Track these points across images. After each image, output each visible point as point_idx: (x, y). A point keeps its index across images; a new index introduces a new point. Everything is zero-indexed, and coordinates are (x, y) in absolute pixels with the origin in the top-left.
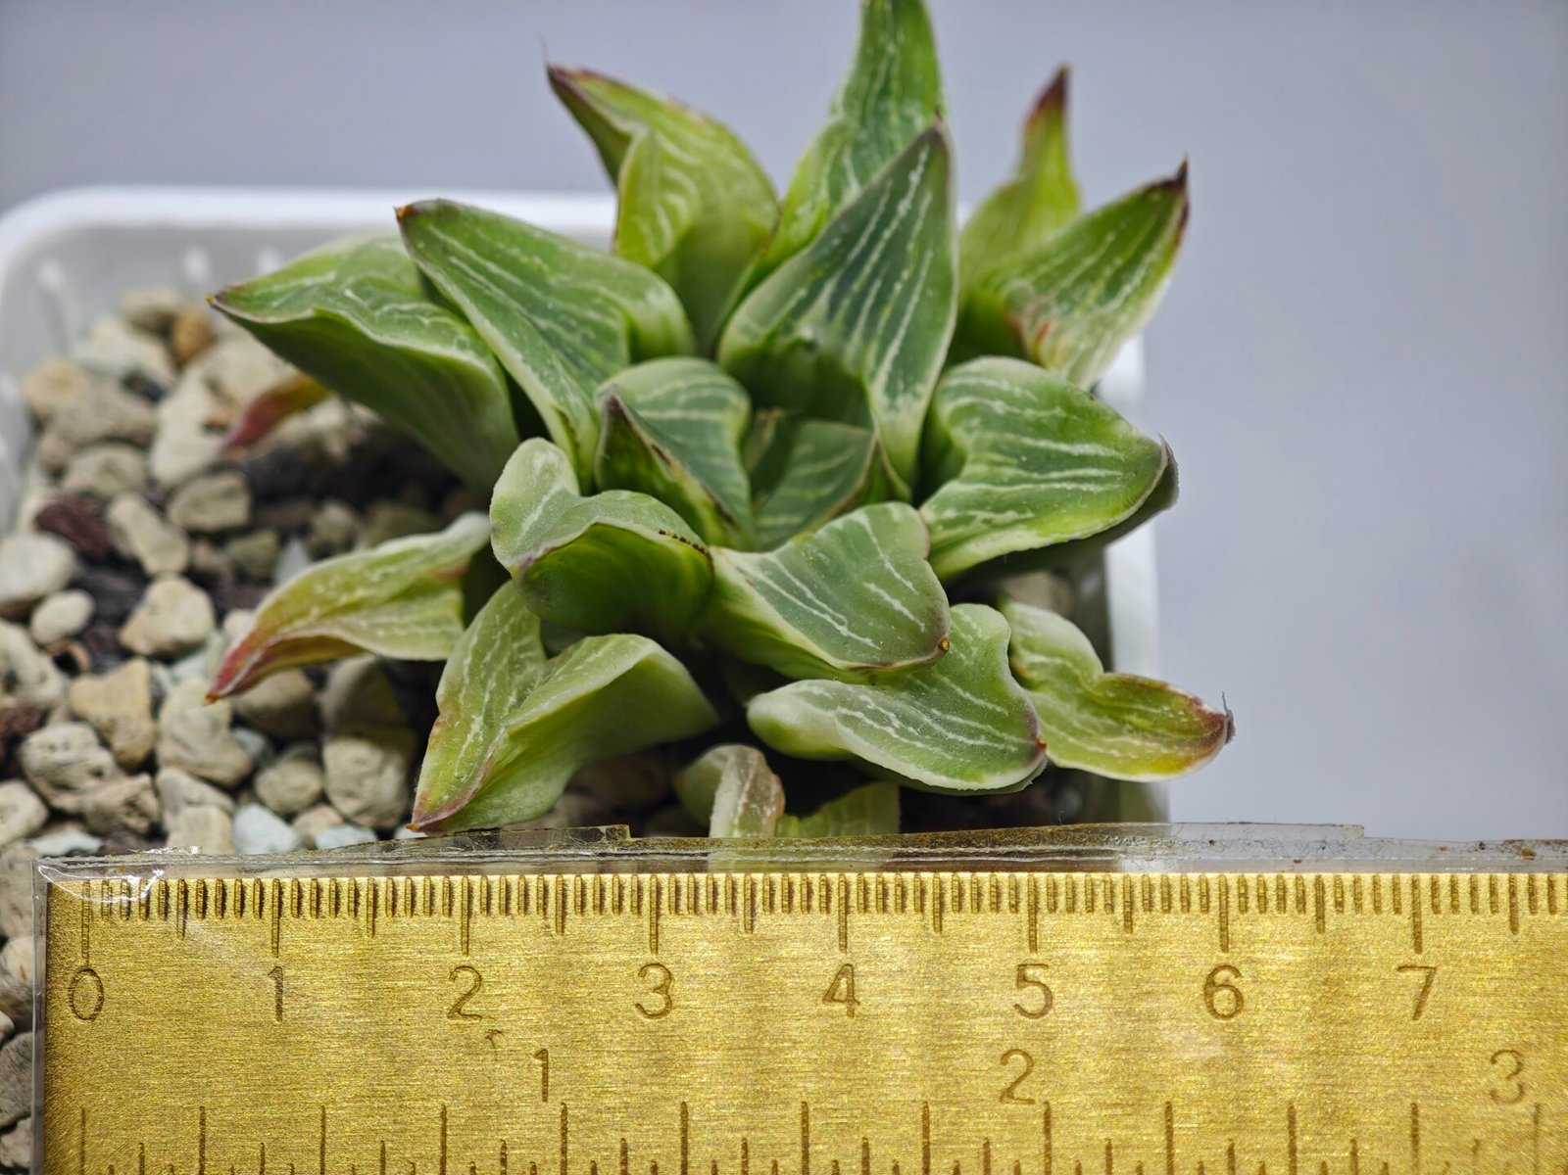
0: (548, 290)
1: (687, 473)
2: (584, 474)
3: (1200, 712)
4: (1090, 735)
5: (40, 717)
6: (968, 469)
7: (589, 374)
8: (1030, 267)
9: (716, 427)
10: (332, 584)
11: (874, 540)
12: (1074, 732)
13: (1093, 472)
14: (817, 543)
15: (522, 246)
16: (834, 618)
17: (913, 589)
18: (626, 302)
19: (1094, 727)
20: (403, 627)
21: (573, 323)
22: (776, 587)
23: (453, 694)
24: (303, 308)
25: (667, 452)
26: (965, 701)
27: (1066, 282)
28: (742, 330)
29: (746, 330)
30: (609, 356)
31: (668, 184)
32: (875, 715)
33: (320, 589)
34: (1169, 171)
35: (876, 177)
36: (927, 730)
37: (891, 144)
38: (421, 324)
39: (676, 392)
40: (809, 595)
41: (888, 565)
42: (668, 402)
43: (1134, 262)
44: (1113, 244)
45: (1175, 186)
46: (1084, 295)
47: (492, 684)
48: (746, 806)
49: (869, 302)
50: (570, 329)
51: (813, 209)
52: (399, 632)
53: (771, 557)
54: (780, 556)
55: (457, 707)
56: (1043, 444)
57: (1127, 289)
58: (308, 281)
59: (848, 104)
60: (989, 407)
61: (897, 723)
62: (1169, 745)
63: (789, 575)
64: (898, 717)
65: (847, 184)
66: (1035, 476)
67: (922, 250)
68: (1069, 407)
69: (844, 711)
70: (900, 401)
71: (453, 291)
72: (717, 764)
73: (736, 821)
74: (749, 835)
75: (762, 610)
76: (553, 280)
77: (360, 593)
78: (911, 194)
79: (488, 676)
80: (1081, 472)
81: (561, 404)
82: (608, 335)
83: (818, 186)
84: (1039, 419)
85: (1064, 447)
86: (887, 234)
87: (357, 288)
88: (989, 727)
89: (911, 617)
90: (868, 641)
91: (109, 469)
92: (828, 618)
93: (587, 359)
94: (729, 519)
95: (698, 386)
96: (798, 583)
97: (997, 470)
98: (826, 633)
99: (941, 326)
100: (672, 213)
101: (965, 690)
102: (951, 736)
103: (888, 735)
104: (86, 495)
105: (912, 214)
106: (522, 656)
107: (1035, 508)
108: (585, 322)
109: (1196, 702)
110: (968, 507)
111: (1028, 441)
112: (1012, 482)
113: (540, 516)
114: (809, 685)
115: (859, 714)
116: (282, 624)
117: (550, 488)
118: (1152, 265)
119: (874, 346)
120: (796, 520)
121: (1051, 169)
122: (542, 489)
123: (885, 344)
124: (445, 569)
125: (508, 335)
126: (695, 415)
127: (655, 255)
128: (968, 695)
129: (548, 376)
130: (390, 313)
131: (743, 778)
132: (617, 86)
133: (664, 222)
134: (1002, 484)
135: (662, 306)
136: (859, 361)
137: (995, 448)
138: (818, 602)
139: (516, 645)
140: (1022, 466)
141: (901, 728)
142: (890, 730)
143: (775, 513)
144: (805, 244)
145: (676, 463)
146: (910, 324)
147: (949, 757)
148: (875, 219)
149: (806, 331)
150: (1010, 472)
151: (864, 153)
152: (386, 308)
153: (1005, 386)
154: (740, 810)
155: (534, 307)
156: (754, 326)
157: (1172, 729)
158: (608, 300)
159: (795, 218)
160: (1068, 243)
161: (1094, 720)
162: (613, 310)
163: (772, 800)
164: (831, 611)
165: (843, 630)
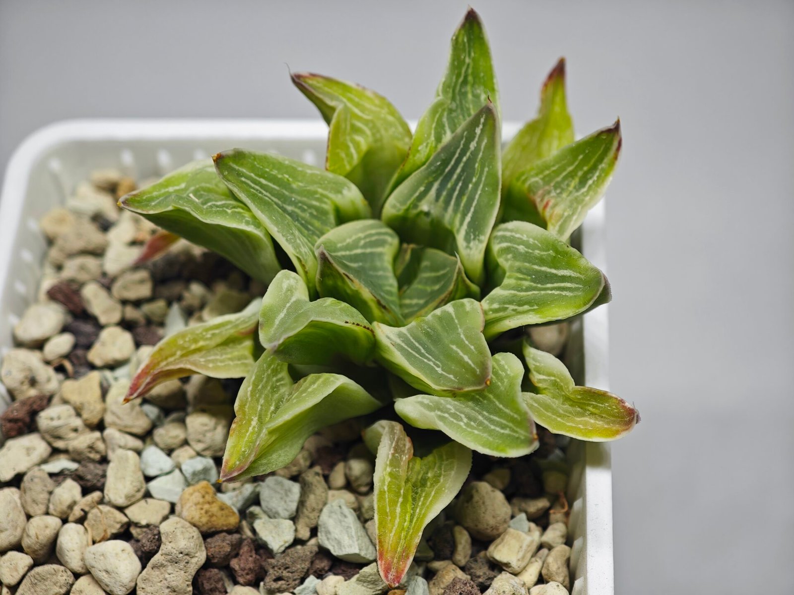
0: (292, 191)
1: (363, 286)
2: (311, 285)
3: (624, 407)
4: (568, 416)
5: (47, 400)
6: (506, 281)
7: (314, 233)
8: (541, 171)
9: (380, 255)
10: (187, 339)
11: (456, 321)
12: (560, 416)
13: (568, 285)
14: (427, 323)
15: (279, 170)
16: (434, 364)
17: (474, 350)
18: (332, 196)
19: (570, 413)
20: (222, 361)
21: (305, 207)
22: (406, 347)
23: (242, 406)
24: (168, 206)
25: (351, 276)
26: (500, 409)
27: (559, 179)
28: (392, 206)
29: (394, 207)
30: (325, 223)
31: (355, 130)
32: (454, 415)
33: (181, 342)
34: (610, 124)
35: (459, 130)
36: (481, 424)
37: (468, 109)
38: (226, 212)
39: (360, 239)
40: (423, 351)
41: (462, 336)
42: (355, 245)
43: (594, 168)
44: (582, 160)
45: (615, 130)
46: (568, 185)
47: (262, 401)
48: (393, 455)
49: (456, 193)
50: (304, 210)
51: (427, 146)
52: (219, 364)
53: (403, 330)
54: (408, 330)
55: (244, 413)
56: (544, 269)
57: (590, 182)
58: (171, 189)
59: (445, 91)
60: (517, 249)
61: (465, 420)
62: (608, 423)
63: (412, 340)
64: (466, 417)
65: (445, 133)
66: (539, 285)
67: (482, 166)
68: (557, 251)
69: (439, 413)
70: (472, 244)
71: (242, 196)
72: (380, 429)
73: (388, 463)
74: (394, 470)
75: (399, 358)
76: (294, 186)
77: (201, 343)
78: (476, 139)
79: (260, 397)
80: (562, 285)
81: (297, 253)
82: (324, 213)
83: (430, 134)
84: (542, 255)
85: (554, 271)
86: (465, 159)
87: (196, 193)
88: (511, 425)
89: (473, 365)
90: (451, 376)
91: (82, 268)
92: (431, 363)
93: (312, 225)
94: (384, 307)
95: (371, 235)
96: (417, 345)
97: (519, 282)
98: (431, 371)
99: (493, 205)
100: (357, 145)
101: (501, 402)
102: (493, 427)
103: (461, 426)
104: (72, 281)
105: (477, 149)
106: (278, 384)
107: (538, 304)
108: (311, 207)
109: (622, 401)
110: (504, 303)
111: (536, 267)
112: (528, 289)
113: (285, 315)
114: (423, 398)
115: (446, 415)
116: (162, 361)
117: (290, 299)
118: (603, 170)
119: (459, 216)
120: (422, 302)
121: (557, 109)
122: (287, 299)
123: (464, 216)
124: (243, 331)
125: (270, 218)
126: (368, 250)
127: (348, 168)
128: (501, 406)
129: (290, 239)
130: (211, 207)
131: (392, 440)
132: (328, 80)
133: (353, 150)
134: (522, 290)
135: (352, 196)
136: (452, 223)
137: (519, 270)
138: (427, 355)
139: (275, 379)
140: (533, 281)
141: (468, 423)
142: (462, 424)
143: (411, 298)
144: (424, 164)
145: (356, 281)
146: (476, 205)
147: (491, 439)
148: (459, 151)
149: (424, 207)
150: (527, 283)
151: (454, 115)
152: (209, 204)
153: (525, 238)
154: (390, 456)
155: (286, 200)
156: (398, 205)
157: (609, 415)
158: (322, 195)
159: (418, 151)
160: (559, 159)
161: (570, 409)
162: (326, 200)
163: (406, 452)
164: (433, 360)
165: (439, 370)
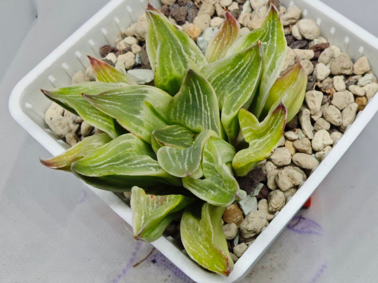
165: (117, 93)
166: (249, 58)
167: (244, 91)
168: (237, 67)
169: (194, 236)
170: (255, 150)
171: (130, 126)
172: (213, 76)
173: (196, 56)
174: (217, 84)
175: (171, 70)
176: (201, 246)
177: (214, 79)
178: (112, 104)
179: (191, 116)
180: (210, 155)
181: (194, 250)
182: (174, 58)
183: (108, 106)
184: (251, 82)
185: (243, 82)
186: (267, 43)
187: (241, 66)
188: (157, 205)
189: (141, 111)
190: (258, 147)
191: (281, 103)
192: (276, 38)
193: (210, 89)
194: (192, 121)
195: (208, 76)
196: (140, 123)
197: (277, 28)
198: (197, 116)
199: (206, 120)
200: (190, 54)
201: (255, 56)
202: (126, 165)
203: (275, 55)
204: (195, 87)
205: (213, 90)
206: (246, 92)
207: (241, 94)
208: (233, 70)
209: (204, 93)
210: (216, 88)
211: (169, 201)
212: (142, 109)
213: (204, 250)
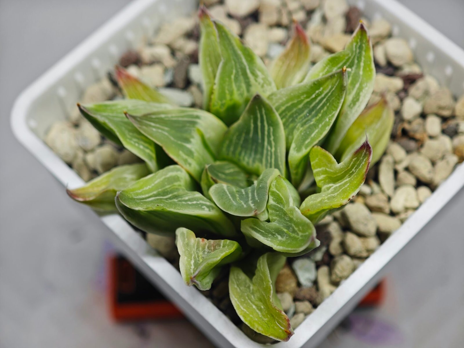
15: (325, 112)
42: (269, 142)
76: (314, 118)
166: (330, 87)
167: (320, 126)
168: (314, 96)
169: (246, 294)
170: (329, 196)
171: (178, 156)
172: (282, 104)
173: (263, 79)
174: (286, 115)
175: (231, 93)
176: (254, 307)
177: (283, 108)
178: (158, 128)
179: (248, 152)
180: (278, 195)
181: (245, 310)
182: (236, 79)
183: (154, 130)
184: (330, 116)
185: (320, 115)
186: (352, 70)
187: (319, 95)
188: (209, 250)
189: (192, 140)
190: (332, 193)
191: (367, 142)
192: (362, 64)
193: (277, 120)
194: (249, 158)
195: (277, 104)
196: (190, 153)
197: (365, 51)
198: (256, 152)
199: (269, 158)
200: (255, 76)
201: (338, 84)
202: (175, 200)
203: (361, 85)
204: (259, 116)
205: (281, 122)
206: (322, 126)
207: (316, 129)
208: (308, 100)
209: (269, 125)
210: (284, 120)
211: (224, 246)
212: (193, 137)
213: (257, 311)
